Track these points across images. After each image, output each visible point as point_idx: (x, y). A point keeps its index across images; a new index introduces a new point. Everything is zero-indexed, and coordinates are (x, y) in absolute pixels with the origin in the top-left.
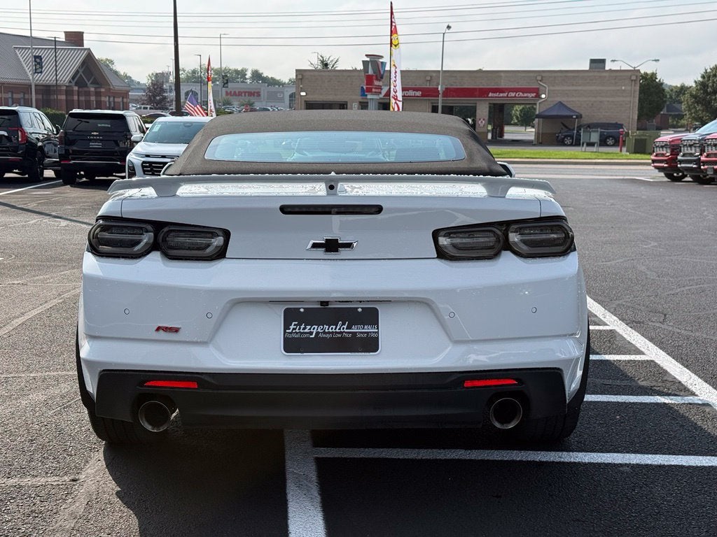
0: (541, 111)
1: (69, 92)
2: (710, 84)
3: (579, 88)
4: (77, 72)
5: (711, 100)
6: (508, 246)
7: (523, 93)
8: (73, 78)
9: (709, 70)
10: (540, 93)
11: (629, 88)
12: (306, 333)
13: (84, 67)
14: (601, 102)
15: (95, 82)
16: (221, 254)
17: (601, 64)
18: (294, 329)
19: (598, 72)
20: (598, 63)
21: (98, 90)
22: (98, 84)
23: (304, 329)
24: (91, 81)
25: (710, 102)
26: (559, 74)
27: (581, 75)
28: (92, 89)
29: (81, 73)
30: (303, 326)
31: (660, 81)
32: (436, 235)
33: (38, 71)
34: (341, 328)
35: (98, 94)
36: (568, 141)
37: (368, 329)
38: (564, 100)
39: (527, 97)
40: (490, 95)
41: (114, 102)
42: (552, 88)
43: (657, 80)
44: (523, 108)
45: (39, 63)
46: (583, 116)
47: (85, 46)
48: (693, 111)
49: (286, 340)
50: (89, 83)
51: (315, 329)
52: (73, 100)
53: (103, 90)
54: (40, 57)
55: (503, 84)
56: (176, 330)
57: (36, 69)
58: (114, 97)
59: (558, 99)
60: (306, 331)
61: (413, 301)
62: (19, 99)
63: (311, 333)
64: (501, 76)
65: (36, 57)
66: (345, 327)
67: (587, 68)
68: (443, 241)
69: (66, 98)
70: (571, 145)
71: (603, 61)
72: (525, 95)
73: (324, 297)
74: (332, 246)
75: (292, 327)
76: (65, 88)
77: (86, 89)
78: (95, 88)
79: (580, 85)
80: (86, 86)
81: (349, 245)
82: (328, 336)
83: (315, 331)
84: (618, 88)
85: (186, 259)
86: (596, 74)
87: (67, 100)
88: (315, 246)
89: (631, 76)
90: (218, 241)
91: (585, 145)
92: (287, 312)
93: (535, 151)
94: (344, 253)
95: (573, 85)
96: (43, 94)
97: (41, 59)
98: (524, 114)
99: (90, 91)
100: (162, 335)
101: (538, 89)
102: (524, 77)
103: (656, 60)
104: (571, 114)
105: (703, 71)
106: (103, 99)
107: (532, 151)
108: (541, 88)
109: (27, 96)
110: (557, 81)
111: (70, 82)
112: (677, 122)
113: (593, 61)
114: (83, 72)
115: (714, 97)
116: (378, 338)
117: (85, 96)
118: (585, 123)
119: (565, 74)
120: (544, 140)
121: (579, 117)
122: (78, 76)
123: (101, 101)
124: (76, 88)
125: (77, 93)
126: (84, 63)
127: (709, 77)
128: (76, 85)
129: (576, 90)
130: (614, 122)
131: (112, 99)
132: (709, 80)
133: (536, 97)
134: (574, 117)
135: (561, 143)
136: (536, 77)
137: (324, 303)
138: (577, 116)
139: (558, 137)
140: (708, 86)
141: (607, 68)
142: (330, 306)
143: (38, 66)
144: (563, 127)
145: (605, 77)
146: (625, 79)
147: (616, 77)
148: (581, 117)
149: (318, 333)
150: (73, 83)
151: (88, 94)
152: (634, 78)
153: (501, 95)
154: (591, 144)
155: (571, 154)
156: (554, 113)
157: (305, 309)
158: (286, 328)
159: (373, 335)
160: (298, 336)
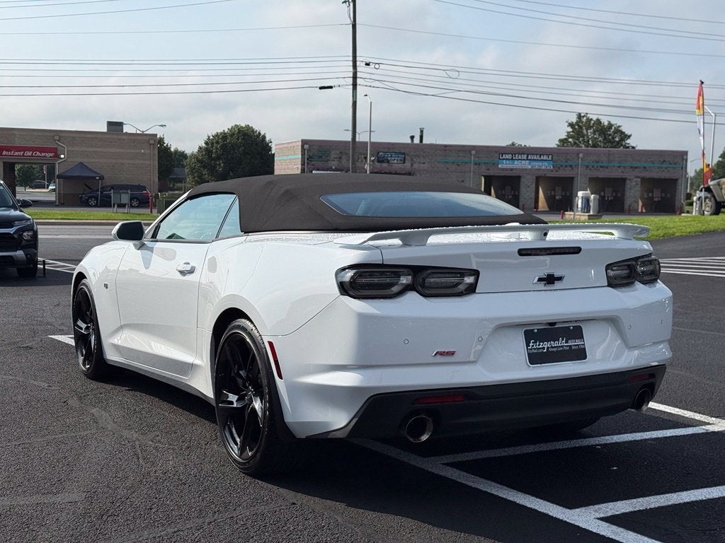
0: (62, 171)
2: (214, 151)
3: (99, 150)
5: (216, 164)
7: (41, 152)
9: (211, 137)
10: (59, 153)
11: (148, 151)
12: (541, 348)
14: (122, 164)
16: (471, 289)
17: (118, 127)
18: (533, 346)
19: (117, 134)
20: (115, 126)
23: (539, 345)
25: (215, 168)
26: (78, 135)
27: (99, 136)
30: (538, 344)
31: (167, 145)
34: (561, 343)
36: (93, 202)
37: (578, 342)
38: (85, 160)
39: (45, 157)
40: (4, 153)
42: (70, 148)
43: (165, 145)
44: (21, 168)
46: (105, 178)
48: (196, 175)
49: (529, 355)
51: (546, 345)
55: (18, 143)
56: (453, 353)
59: (79, 160)
60: (541, 346)
63: (544, 348)
64: (15, 135)
66: (564, 341)
67: (105, 130)
68: (610, 273)
70: (96, 206)
71: (121, 124)
72: (43, 154)
73: (552, 319)
74: (550, 280)
75: (531, 344)
79: (99, 147)
81: (560, 279)
82: (555, 349)
83: (546, 347)
84: (138, 151)
85: (442, 296)
86: (115, 137)
89: (149, 140)
90: (469, 280)
91: (116, 206)
92: (526, 332)
93: (66, 212)
94: (558, 285)
95: (92, 147)
98: (23, 174)
100: (440, 359)
101: (56, 148)
102: (40, 136)
103: (162, 126)
104: (93, 175)
105: (206, 138)
107: (63, 213)
108: (59, 147)
110: (75, 142)
112: (174, 185)
113: (110, 124)
115: (218, 163)
116: (585, 349)
118: (108, 184)
119: (82, 135)
120: (65, 201)
121: (102, 178)
127: (212, 144)
129: (96, 152)
130: (137, 184)
132: (212, 147)
133: (54, 157)
134: (98, 178)
135: (85, 204)
136: (53, 137)
137: (552, 324)
138: (100, 177)
139: (81, 198)
140: (212, 151)
141: (124, 132)
142: (556, 326)
144: (87, 188)
145: (124, 140)
146: (143, 143)
147: (135, 140)
148: (103, 179)
149: (548, 348)
152: (152, 142)
153: (17, 153)
154: (121, 206)
155: (104, 215)
156: (76, 174)
157: (537, 329)
158: (528, 345)
159: (582, 347)
160: (536, 351)
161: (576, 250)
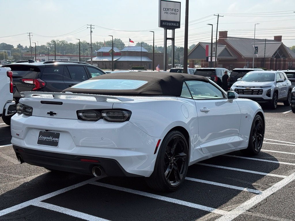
1: (272, 60)
4: (276, 52)
6: (102, 118)
8: (274, 54)
13: (280, 50)
15: (284, 56)
21: (285, 59)
22: (285, 57)
23: (43, 137)
24: (282, 56)
28: (282, 59)
29: (278, 52)
32: (78, 112)
33: (256, 53)
34: (50, 138)
35: (284, 61)
37: (57, 139)
41: (292, 64)
45: (257, 50)
47: (282, 42)
49: (38, 140)
50: (281, 57)
51: (45, 138)
52: (273, 64)
53: (287, 59)
54: (257, 47)
56: (19, 135)
57: (255, 52)
58: (292, 62)
61: (64, 132)
62: (247, 64)
63: (44, 139)
65: (256, 47)
66: (52, 138)
68: (81, 114)
69: (270, 62)
74: (51, 114)
75: (40, 137)
76: (270, 59)
77: (279, 59)
78: (284, 58)
80: (279, 57)
81: (55, 114)
82: (47, 140)
87: (271, 64)
88: (48, 113)
92: (40, 132)
96: (261, 62)
97: (258, 48)
99: (281, 60)
100: (17, 136)
106: (287, 63)
109: (250, 63)
111: (273, 56)
114: (279, 52)
116: (58, 142)
117: (279, 62)
122: (277, 53)
123: (285, 64)
124: (275, 59)
125: (275, 61)
126: (279, 48)
128: (275, 58)
131: (291, 63)
137: (47, 130)
143: (256, 51)
150: (274, 57)
151: (280, 61)
157: (44, 132)
158: (39, 137)
159: (57, 141)
160: (41, 139)
161: (61, 103)
